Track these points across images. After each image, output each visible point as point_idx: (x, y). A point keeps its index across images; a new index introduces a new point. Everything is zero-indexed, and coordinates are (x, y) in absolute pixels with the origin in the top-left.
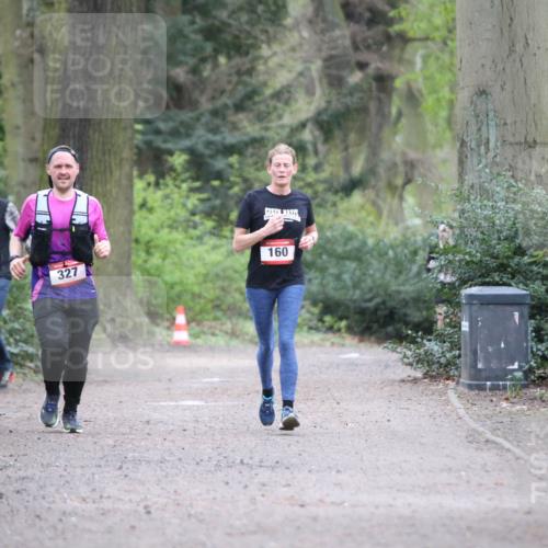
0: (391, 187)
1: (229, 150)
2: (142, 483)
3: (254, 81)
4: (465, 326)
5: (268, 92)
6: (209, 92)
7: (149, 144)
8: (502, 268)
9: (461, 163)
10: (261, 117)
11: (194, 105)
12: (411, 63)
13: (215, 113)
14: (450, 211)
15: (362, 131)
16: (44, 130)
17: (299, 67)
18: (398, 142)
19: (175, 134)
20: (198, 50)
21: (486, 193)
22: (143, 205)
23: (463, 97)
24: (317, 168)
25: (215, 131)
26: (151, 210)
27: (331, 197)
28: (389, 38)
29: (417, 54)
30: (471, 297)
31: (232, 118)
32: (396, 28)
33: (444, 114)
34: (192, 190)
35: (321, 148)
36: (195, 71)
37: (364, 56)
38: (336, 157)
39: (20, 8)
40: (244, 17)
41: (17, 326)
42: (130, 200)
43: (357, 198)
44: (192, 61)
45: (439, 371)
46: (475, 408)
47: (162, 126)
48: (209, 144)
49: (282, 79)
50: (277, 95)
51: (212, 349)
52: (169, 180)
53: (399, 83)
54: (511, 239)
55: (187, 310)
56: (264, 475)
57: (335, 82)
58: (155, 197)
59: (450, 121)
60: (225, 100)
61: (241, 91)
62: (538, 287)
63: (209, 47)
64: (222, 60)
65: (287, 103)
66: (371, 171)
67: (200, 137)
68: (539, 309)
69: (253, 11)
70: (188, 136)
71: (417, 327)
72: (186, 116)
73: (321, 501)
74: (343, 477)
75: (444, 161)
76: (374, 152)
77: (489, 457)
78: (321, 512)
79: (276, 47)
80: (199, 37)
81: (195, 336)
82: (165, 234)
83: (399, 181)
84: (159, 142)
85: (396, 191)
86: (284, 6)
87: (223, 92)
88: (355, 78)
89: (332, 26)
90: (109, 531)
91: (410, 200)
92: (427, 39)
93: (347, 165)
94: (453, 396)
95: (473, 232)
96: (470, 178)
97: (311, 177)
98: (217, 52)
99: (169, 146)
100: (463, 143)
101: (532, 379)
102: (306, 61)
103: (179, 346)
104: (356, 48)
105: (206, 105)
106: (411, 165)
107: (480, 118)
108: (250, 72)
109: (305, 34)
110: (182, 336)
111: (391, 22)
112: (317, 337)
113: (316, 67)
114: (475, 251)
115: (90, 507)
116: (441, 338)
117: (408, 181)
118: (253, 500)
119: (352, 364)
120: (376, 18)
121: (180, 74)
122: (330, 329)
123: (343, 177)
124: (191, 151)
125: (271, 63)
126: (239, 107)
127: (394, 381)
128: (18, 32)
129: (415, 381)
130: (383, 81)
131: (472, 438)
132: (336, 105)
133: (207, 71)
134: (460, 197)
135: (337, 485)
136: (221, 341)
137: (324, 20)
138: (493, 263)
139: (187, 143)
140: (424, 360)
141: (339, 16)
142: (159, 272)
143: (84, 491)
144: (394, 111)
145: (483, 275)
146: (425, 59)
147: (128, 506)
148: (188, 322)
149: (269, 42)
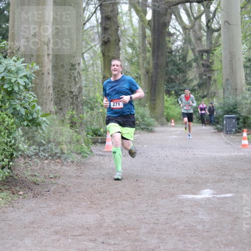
0: (211, 97)
1: (182, 90)
2: (166, 151)
3: (186, 78)
4: (225, 122)
5: (189, 80)
6: (178, 80)
7: (167, 89)
8: (231, 112)
9: (224, 92)
10: (188, 84)
11: (175, 82)
12: (215, 75)
13: (179, 84)
14: (222, 101)
15: (206, 87)
16: (148, 87)
17: (194, 75)
18: (212, 89)
19: (172, 87)
20: (176, 72)
21: (228, 98)
22: (166, 100)
23: (224, 80)
24: (198, 94)
25: (179, 87)
26: (168, 102)
27: (200, 99)
28: (211, 70)
29: (216, 73)
30: (226, 117)
31: (182, 84)
32: (212, 69)
33: (220, 85)
34: (176, 98)
35: (199, 90)
36: (175, 76)
37: (206, 73)
38: (201, 91)
39: (143, 65)
40: (184, 66)
41: (143, 122)
42: (164, 100)
43: (205, 99)
44: (175, 74)
45: (220, 130)
46: (226, 137)
47: (170, 86)
48: (178, 89)
49: (191, 77)
50: (190, 80)
51: (179, 127)
52: (171, 96)
53: (213, 79)
54: (233, 106)
55: (174, 120)
56: (188, 150)
57: (201, 78)
58: (169, 99)
59: (222, 85)
60: (181, 81)
61: (184, 80)
62: (238, 115)
63: (178, 72)
64: (181, 74)
65: (192, 81)
66: (208, 94)
67: (176, 88)
68: (238, 119)
69: (186, 65)
70: (174, 88)
71: (216, 123)
72: (174, 84)
73: (198, 155)
74: (202, 150)
75: (221, 92)
76: (208, 90)
77: (229, 146)
78: (198, 156)
79: (190, 72)
80: (176, 70)
81: (176, 124)
82: (171, 106)
83: (213, 96)
84: (169, 89)
85: (212, 98)
86: (192, 65)
87: (180, 80)
88: (204, 77)
89: (200, 68)
90: (160, 160)
91: (214, 99)
92: (217, 70)
93: (203, 93)
94: (222, 135)
95: (226, 105)
96: (226, 95)
97: (197, 95)
98: (179, 73)
99: (171, 90)
100: (224, 89)
101: (237, 132)
102: (195, 74)
103: (173, 126)
104: (205, 72)
105: (177, 82)
106: (215, 93)
107: (227, 84)
108: (186, 76)
109: (195, 69)
110: (173, 124)
111: (211, 68)
112: (198, 124)
113: (197, 75)
114: (227, 108)
115: (156, 155)
116: (220, 125)
117: (214, 96)
118: (186, 154)
119: (204, 129)
120: (208, 66)
121: (173, 77)
122: (200, 123)
123: (202, 95)
124: (175, 90)
125: (190, 74)
126: (184, 83)
127: (211, 133)
128: (144, 70)
129: (216, 132)
130: (210, 78)
131: (226, 143)
132: (201, 82)
133: (178, 76)
134: (224, 98)
135: (202, 151)
136: (180, 125)
137: (199, 67)
138: (230, 111)
139: (174, 89)
140: (217, 129)
141: (201, 66)
142: (169, 112)
143: (155, 153)
144: (212, 83)
145: (228, 112)
146: (217, 74)
147: (163, 155)
148: (175, 121)
149: (189, 71)
